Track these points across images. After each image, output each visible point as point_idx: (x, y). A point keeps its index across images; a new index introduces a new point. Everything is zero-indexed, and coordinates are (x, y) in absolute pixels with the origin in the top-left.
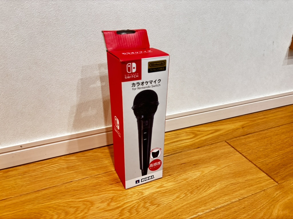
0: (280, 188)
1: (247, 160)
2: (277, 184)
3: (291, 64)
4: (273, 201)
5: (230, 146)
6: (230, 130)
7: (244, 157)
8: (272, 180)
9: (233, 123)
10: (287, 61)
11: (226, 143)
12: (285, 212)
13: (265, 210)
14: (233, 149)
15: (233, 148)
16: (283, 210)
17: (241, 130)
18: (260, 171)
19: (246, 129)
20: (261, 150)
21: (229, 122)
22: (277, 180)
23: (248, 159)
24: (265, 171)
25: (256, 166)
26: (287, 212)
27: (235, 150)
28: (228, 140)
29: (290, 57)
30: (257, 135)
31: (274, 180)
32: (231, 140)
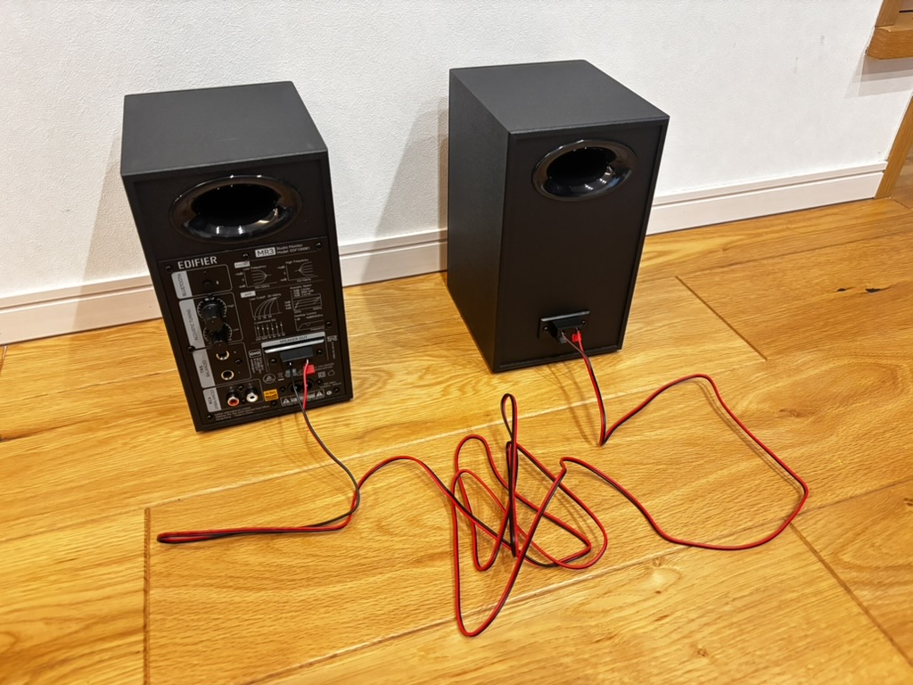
0: (766, 369)
1: (714, 315)
2: (764, 360)
3: (868, 95)
4: (745, 387)
5: (684, 288)
6: (692, 254)
7: (709, 310)
8: (756, 354)
9: (704, 238)
10: (858, 85)
11: (677, 281)
12: (760, 406)
14: (690, 293)
15: (691, 291)
16: (758, 403)
17: (720, 255)
18: (737, 336)
19: (730, 254)
20: (753, 297)
21: (697, 237)
22: (765, 354)
23: (717, 314)
24: (746, 337)
25: (731, 327)
26: (766, 406)
27: (694, 296)
28: (682, 275)
29: (867, 76)
30: (755, 266)
31: (759, 353)
32: (692, 275)
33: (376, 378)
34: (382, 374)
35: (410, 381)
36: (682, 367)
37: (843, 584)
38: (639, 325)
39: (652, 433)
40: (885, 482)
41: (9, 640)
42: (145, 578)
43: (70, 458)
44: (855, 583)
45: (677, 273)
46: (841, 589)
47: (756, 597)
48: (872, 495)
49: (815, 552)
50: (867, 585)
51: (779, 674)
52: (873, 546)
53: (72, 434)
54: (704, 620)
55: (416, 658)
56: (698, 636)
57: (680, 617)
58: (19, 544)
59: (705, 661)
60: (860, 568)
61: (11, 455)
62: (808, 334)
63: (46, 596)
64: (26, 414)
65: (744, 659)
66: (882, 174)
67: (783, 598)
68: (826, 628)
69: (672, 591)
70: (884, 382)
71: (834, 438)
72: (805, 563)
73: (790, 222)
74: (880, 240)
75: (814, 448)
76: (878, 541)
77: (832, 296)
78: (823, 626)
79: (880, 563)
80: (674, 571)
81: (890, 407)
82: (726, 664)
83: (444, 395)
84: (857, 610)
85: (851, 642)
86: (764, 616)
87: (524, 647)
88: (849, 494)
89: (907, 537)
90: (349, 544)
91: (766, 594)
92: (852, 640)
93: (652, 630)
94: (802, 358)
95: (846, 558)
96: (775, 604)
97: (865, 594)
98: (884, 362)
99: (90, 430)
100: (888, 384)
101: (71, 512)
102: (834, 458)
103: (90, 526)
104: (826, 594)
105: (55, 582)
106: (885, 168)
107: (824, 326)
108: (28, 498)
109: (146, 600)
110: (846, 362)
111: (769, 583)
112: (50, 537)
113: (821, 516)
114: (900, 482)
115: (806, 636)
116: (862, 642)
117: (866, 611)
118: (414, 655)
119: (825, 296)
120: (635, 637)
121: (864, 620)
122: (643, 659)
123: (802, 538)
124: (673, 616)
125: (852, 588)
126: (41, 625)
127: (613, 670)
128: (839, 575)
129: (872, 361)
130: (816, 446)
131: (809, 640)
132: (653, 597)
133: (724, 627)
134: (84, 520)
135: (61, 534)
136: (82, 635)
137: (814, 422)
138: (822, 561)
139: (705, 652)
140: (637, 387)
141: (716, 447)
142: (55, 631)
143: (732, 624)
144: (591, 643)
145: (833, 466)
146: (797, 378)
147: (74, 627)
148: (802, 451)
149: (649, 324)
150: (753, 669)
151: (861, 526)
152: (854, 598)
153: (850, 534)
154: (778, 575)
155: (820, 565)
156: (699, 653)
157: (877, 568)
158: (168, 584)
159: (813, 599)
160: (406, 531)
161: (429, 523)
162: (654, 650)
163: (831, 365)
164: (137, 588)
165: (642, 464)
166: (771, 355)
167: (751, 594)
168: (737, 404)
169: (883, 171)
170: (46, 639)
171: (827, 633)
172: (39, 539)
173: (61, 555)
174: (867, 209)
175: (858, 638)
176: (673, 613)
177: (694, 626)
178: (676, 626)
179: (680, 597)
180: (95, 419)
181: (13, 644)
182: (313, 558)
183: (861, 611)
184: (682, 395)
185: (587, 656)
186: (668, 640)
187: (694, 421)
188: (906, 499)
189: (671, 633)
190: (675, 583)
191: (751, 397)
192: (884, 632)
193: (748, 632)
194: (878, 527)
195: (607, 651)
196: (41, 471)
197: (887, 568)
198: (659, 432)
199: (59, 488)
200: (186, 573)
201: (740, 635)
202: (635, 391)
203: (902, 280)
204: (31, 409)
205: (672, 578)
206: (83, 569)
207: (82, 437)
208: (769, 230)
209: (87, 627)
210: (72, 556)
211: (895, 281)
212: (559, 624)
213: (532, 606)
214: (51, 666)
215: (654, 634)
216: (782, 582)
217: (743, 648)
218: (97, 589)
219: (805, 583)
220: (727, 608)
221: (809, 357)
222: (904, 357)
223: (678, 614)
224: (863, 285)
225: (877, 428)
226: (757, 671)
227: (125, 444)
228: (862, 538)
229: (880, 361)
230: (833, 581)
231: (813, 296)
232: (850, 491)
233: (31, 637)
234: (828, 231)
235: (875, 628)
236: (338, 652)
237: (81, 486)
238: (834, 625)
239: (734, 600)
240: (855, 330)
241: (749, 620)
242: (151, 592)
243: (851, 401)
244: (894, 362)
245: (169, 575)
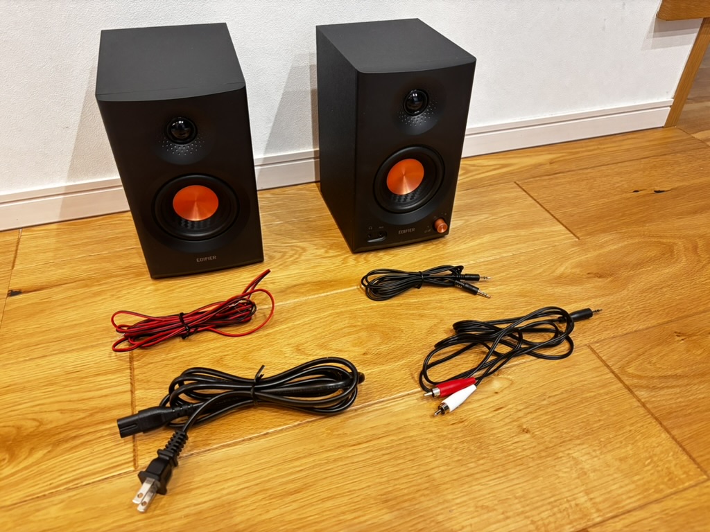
0: (578, 245)
1: (542, 209)
2: (577, 240)
4: (563, 258)
5: (520, 189)
6: (527, 166)
7: (538, 205)
8: (572, 235)
9: (536, 155)
10: (651, 40)
11: (515, 185)
12: (574, 270)
13: (546, 267)
14: (524, 193)
15: (525, 191)
16: (572, 268)
17: (548, 167)
18: (558, 223)
19: (555, 166)
20: (570, 196)
21: (532, 154)
22: (578, 235)
23: (544, 208)
24: (565, 224)
25: (554, 217)
26: (577, 270)
27: (527, 196)
28: (519, 181)
29: (657, 33)
30: (572, 175)
31: (574, 235)
32: (526, 181)
33: (294, 252)
34: (298, 249)
35: (318, 254)
36: (517, 244)
37: (628, 388)
38: (486, 216)
39: (494, 289)
40: (660, 321)
41: (35, 424)
42: (131, 384)
43: (73, 305)
44: (636, 387)
45: (515, 179)
46: (625, 391)
47: (565, 395)
48: (651, 329)
49: (608, 366)
50: (644, 388)
51: (579, 444)
52: (650, 363)
53: (73, 288)
54: (528, 410)
55: (325, 435)
56: (524, 420)
57: (511, 409)
58: (40, 361)
59: (528, 436)
60: (640, 377)
61: (30, 302)
62: (610, 221)
63: (61, 395)
64: (39, 276)
65: (555, 435)
66: (669, 108)
67: (584, 396)
68: (614, 416)
69: (506, 392)
70: (664, 254)
71: (625, 292)
72: (600, 374)
73: (601, 144)
74: (667, 156)
75: (610, 299)
76: (654, 360)
77: (629, 195)
78: (612, 414)
79: (654, 374)
80: (508, 379)
81: (667, 271)
82: (543, 438)
83: (343, 263)
84: (637, 404)
85: (632, 424)
86: (570, 408)
87: (400, 428)
88: (634, 329)
89: (675, 357)
90: (276, 361)
91: (572, 393)
92: (633, 423)
93: (492, 417)
94: (604, 238)
95: (630, 370)
96: (578, 400)
97: (643, 394)
98: (665, 241)
99: (86, 286)
100: (667, 256)
101: (76, 340)
102: (625, 305)
103: (90, 349)
104: (615, 394)
105: (66, 386)
106: (671, 104)
107: (622, 216)
108: (44, 331)
109: (132, 398)
110: (637, 241)
111: (574, 387)
112: (62, 357)
113: (613, 343)
114: (671, 321)
115: (600, 420)
116: (639, 425)
117: (644, 405)
118: (323, 433)
119: (624, 195)
120: (479, 421)
121: (642, 411)
122: (484, 435)
123: (599, 358)
124: (507, 408)
125: (634, 390)
126: (57, 414)
127: (463, 442)
128: (624, 381)
129: (656, 240)
130: (612, 297)
131: (601, 423)
132: (493, 396)
133: (542, 415)
134: (85, 346)
135: (69, 355)
136: (87, 420)
137: (611, 281)
138: (613, 372)
139: (528, 430)
140: (484, 257)
141: (541, 298)
142: (68, 418)
143: (548, 412)
144: (448, 425)
145: (624, 310)
146: (601, 251)
147: (82, 415)
148: (602, 300)
149: (493, 215)
150: (561, 441)
151: (642, 350)
152: (635, 396)
153: (634, 355)
154: (581, 381)
155: (611, 375)
156: (523, 431)
157: (653, 377)
158: (147, 387)
159: (605, 397)
160: (318, 352)
161: (333, 347)
162: (492, 429)
163: (626, 243)
164: (126, 390)
165: (486, 309)
166: (582, 236)
167: (562, 393)
168: (556, 269)
169: (670, 106)
170: (62, 423)
171: (615, 418)
172: (54, 359)
173: (70, 369)
174: (658, 134)
175: (637, 422)
176: (506, 406)
177: (520, 414)
178: (508, 414)
179: (511, 396)
180: (90, 278)
181: (38, 427)
182: (251, 371)
183: (639, 404)
184: (516, 263)
185: (445, 433)
186: (502, 423)
187: (525, 280)
188: (676, 332)
189: (504, 418)
190: (508, 387)
191: (567, 264)
192: (656, 419)
193: (558, 418)
194: (654, 351)
195: (459, 430)
196: (52, 313)
197: (660, 377)
198: (499, 287)
199: (66, 324)
200: (160, 380)
201: (552, 420)
202: (482, 260)
203: (681, 184)
204: (42, 272)
205: (506, 383)
206: (86, 377)
207: (80, 291)
208: (584, 149)
209: (91, 415)
210: (79, 369)
211: (677, 185)
212: (425, 413)
213: (406, 401)
214: (66, 440)
215: (493, 419)
216: (583, 386)
217: (554, 428)
218: (98, 390)
219: (600, 386)
220: (545, 402)
221: (611, 237)
222: (679, 238)
223: (510, 406)
224: (652, 188)
225: (658, 285)
226: (564, 442)
227: (113, 295)
228: (642, 357)
229: (662, 240)
230: (620, 385)
231: (615, 195)
232: (634, 327)
233: (51, 422)
234: (628, 150)
235: (650, 416)
236: (270, 431)
237: (81, 323)
238: (620, 414)
239: (550, 397)
240: (644, 219)
241: (559, 410)
242: (136, 392)
243: (639, 267)
244: (672, 240)
245: (148, 381)
